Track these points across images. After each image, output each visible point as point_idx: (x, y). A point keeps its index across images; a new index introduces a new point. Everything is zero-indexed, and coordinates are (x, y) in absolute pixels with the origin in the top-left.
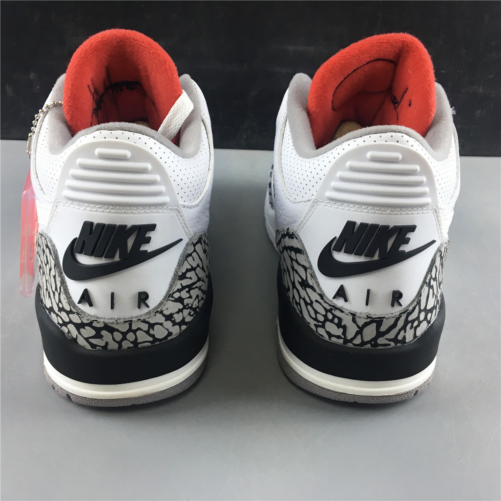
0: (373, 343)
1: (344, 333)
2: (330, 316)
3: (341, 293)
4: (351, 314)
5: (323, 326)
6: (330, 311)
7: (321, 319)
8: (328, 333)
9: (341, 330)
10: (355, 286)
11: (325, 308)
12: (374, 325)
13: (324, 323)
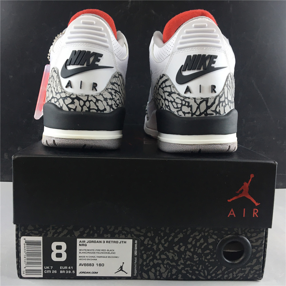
0: (205, 113)
1: (191, 110)
2: (184, 103)
3: (188, 90)
4: (194, 98)
5: (181, 110)
6: (184, 100)
7: (179, 106)
8: (184, 113)
9: (190, 108)
11: (181, 100)
12: (205, 102)
13: (181, 108)
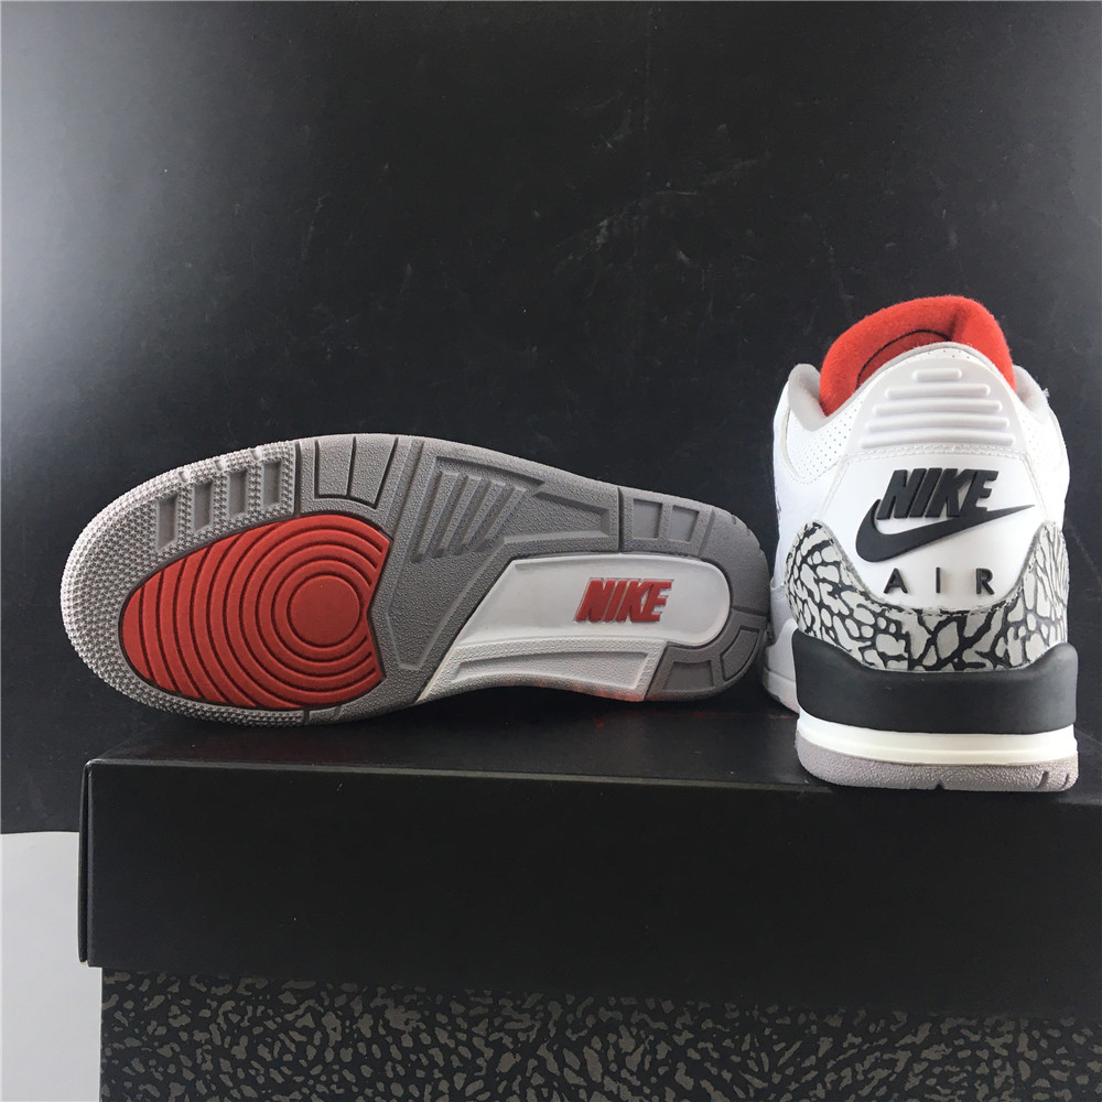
0: (956, 660)
1: (908, 648)
2: (882, 623)
3: (896, 581)
4: (916, 611)
5: (873, 646)
6: (882, 614)
7: (868, 632)
8: (882, 656)
9: (903, 643)
10: (917, 565)
11: (873, 613)
12: (954, 625)
13: (873, 639)
